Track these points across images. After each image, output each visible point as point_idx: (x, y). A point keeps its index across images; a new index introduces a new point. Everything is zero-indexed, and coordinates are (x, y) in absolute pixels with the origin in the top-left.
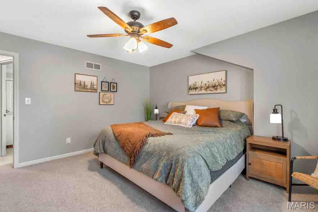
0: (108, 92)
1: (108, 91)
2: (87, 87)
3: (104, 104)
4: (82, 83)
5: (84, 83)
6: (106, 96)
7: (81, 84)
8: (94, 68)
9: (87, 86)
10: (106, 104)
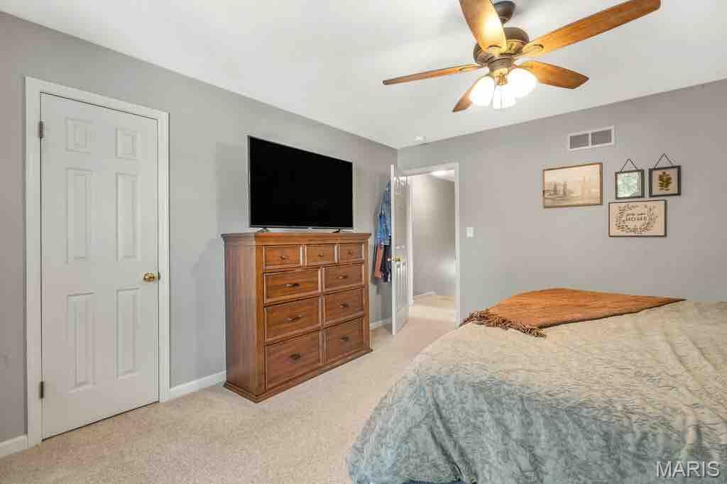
0: (641, 199)
1: (643, 196)
2: (573, 195)
3: (624, 234)
4: (560, 188)
5: (565, 185)
6: (630, 212)
7: (555, 191)
8: (590, 143)
9: (573, 193)
10: (633, 234)
